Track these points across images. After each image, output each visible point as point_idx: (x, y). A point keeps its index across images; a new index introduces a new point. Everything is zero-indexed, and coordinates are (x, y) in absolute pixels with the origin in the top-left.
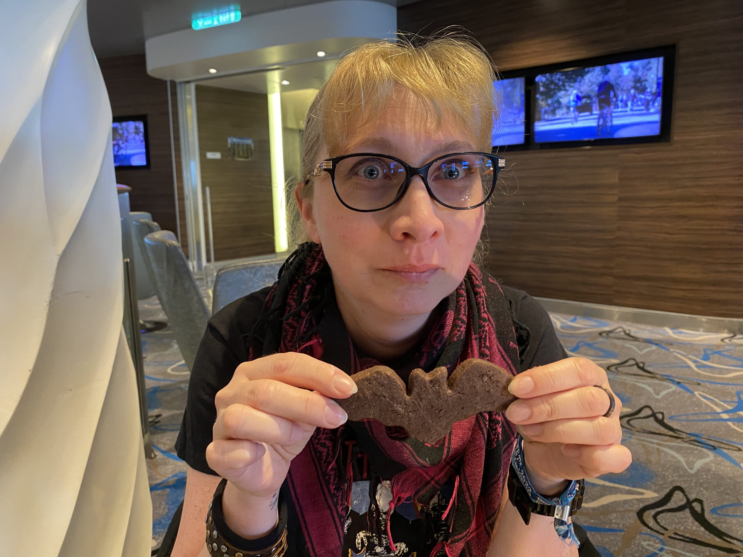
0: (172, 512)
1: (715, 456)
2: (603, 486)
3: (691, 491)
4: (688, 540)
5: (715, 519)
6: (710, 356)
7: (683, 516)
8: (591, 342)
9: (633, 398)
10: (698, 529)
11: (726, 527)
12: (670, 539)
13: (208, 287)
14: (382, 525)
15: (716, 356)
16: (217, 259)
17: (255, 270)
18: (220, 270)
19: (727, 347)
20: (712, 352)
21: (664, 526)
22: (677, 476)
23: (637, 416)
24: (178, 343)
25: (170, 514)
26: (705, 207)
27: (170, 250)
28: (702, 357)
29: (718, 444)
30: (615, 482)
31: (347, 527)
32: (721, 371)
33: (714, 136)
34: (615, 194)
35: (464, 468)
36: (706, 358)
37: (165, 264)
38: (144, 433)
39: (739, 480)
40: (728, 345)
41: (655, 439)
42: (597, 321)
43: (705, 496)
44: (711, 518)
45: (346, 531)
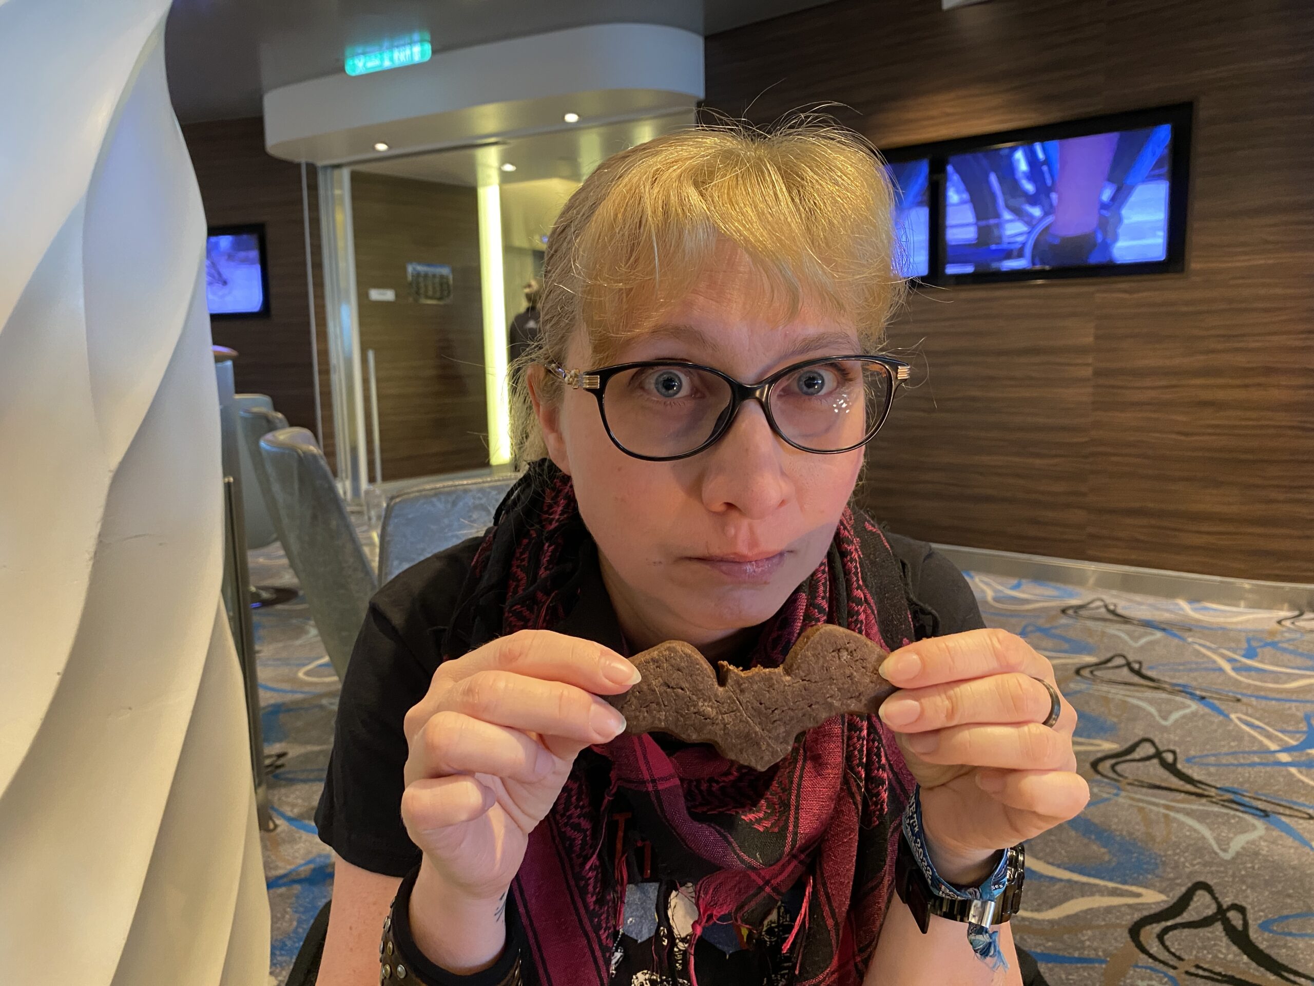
0: (305, 926)
1: (1267, 829)
2: (1069, 881)
3: (1225, 891)
4: (1220, 978)
5: (1267, 940)
6: (1259, 650)
7: (1209, 935)
8: (1048, 626)
9: (1123, 725)
10: (1237, 958)
11: (1287, 955)
12: (1187, 977)
13: (371, 527)
14: (677, 961)
15: (1268, 650)
16: (386, 478)
17: (454, 497)
18: (392, 498)
19: (1287, 635)
20: (1262, 644)
21: (1178, 954)
22: (1198, 864)
23: (1129, 757)
24: (317, 626)
25: (301, 930)
26: (1246, 386)
27: (305, 462)
28: (1243, 652)
29: (1272, 806)
30: (1089, 875)
31: (615, 964)
32: (1277, 677)
33: (1262, 262)
34: (1088, 365)
35: (820, 864)
36: (1251, 653)
37: (296, 486)
38: (257, 785)
39: (1309, 872)
40: (1289, 630)
41: (1162, 798)
42: (1058, 589)
43: (1250, 900)
44: (1260, 938)
45: (614, 972)
